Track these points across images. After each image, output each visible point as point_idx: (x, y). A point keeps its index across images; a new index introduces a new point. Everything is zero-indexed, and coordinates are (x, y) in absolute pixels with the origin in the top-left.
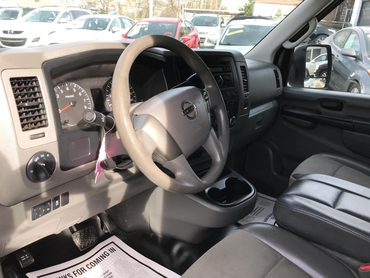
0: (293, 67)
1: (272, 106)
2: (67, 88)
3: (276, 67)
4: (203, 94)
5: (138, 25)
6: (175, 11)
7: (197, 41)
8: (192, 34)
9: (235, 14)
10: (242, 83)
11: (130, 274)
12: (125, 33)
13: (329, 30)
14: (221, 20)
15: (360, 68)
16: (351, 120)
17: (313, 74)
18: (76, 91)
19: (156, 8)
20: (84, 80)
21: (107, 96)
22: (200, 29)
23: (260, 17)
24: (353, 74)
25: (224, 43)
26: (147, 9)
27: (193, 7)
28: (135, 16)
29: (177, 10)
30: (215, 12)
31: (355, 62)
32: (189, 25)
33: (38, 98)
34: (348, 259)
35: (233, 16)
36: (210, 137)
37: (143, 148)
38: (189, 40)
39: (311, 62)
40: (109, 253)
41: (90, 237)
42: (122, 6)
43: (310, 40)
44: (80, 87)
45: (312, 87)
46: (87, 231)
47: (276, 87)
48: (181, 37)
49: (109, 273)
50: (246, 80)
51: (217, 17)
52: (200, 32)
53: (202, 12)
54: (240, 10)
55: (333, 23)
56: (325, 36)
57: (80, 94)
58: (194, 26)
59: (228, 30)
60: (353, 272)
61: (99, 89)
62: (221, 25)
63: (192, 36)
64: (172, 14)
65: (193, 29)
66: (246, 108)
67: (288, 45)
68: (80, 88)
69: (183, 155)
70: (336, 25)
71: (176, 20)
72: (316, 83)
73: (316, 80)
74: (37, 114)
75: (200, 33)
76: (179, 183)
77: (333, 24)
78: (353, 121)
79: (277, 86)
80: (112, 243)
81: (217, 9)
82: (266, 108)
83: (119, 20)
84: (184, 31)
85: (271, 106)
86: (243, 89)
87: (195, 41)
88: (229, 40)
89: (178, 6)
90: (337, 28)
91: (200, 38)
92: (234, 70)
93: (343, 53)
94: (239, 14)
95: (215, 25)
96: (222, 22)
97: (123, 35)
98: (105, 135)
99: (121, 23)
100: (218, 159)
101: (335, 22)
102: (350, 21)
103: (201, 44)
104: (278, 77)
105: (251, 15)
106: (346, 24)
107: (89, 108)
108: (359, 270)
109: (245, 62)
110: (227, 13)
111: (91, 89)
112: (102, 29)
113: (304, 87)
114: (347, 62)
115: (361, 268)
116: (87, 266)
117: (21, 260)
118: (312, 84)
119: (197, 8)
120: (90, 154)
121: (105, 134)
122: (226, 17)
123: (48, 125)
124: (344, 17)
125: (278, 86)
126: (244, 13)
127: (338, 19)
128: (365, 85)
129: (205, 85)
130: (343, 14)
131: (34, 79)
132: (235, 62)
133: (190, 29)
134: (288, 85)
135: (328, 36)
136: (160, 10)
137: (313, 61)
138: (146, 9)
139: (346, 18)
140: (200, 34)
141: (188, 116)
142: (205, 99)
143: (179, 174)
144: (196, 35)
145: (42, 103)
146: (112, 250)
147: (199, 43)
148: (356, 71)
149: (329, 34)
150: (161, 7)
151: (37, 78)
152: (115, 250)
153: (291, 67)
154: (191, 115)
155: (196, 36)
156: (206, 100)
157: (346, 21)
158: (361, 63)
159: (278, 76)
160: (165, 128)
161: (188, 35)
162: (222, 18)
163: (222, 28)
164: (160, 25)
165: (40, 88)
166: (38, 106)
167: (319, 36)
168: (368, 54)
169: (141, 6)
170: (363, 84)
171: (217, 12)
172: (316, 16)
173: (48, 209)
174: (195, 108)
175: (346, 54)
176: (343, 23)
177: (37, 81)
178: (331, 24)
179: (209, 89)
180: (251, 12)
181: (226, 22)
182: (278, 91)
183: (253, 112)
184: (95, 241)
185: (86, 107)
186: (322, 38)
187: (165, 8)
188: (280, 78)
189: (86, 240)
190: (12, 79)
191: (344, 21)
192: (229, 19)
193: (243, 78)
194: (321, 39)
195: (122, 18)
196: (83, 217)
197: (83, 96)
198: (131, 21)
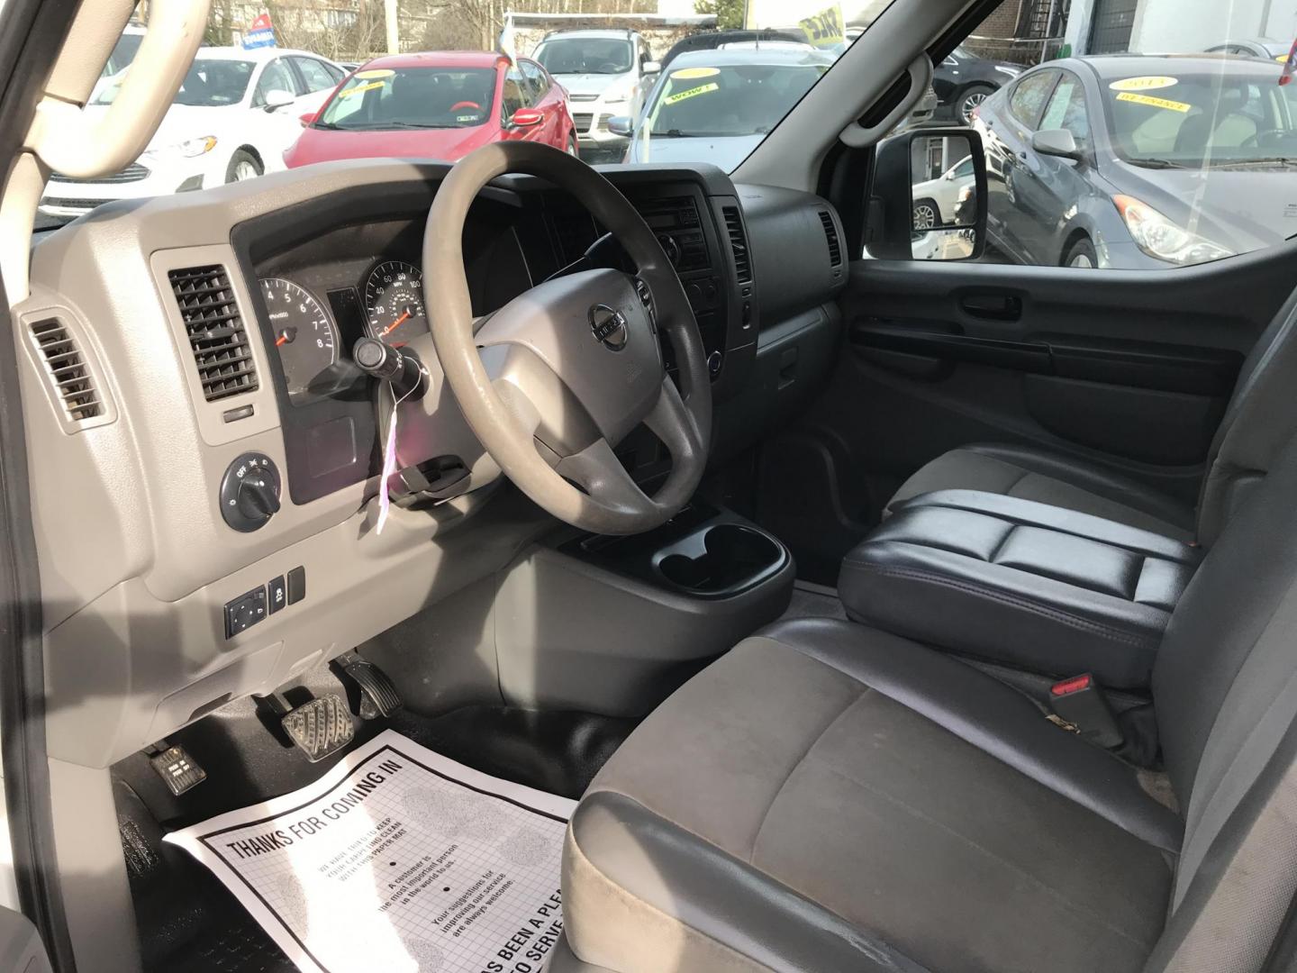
0: (876, 199)
1: (822, 320)
2: (270, 293)
3: (825, 203)
4: (636, 288)
5: (358, 81)
6: (476, 23)
7: (567, 126)
8: (545, 102)
9: (685, 26)
10: (732, 256)
11: (455, 821)
12: (315, 110)
13: (998, 68)
14: (642, 51)
15: (1092, 191)
16: (1044, 344)
17: (954, 217)
18: (292, 301)
19: (404, 13)
20: (310, 269)
21: (370, 311)
22: (571, 83)
23: (768, 35)
24: (1073, 212)
25: (659, 132)
26: (375, 20)
27: (539, 4)
28: (332, 48)
29: (483, 17)
30: (615, 20)
31: (1074, 173)
32: (533, 74)
33: (228, 319)
34: (1027, 679)
35: (680, 32)
36: (664, 397)
37: (514, 422)
38: (540, 123)
39: (943, 177)
40: (384, 774)
41: (334, 724)
42: (282, 8)
43: (939, 104)
44: (300, 289)
45: (939, 258)
46: (321, 708)
47: (830, 264)
48: (510, 115)
49: (392, 823)
50: (742, 247)
51: (626, 39)
52: (571, 96)
53: (572, 24)
54: (701, 11)
55: (1011, 44)
56: (988, 89)
57: (303, 309)
58: (550, 74)
59: (669, 86)
60: (1038, 703)
61: (348, 293)
62: (642, 68)
63: (548, 110)
64: (466, 34)
65: (549, 86)
66: (746, 327)
67: (856, 137)
68: (301, 292)
69: (602, 439)
70: (1020, 49)
71: (487, 57)
72: (948, 246)
73: (948, 236)
74: (228, 359)
75: (575, 98)
76: (601, 506)
77: (1011, 46)
78: (1051, 346)
79: (833, 260)
80: (387, 750)
81: (620, 11)
82: (803, 328)
83: (287, 67)
84: (517, 94)
85: (819, 320)
86: (735, 271)
87: (559, 127)
88: (674, 120)
89: (486, 4)
90: (1024, 63)
91: (575, 115)
92: (708, 222)
93: (1038, 145)
94: (699, 23)
95: (623, 67)
96: (645, 58)
97: (305, 119)
98: (395, 407)
99: (293, 75)
100: (688, 450)
101: (1018, 40)
102: (1063, 35)
103: (578, 135)
104: (835, 234)
105: (740, 29)
106: (1052, 44)
107: (327, 345)
108: (1051, 695)
109: (735, 196)
110: (658, 24)
111: (328, 294)
112: (226, 99)
113: (912, 259)
114: (1054, 176)
115: (1055, 691)
116: (323, 812)
117: (171, 774)
118: (937, 250)
119: (551, 8)
120: (355, 460)
121: (396, 404)
122: (656, 36)
123: (258, 386)
124: (1047, 22)
125: (835, 258)
126: (717, 20)
127: (1024, 30)
128: (1109, 244)
129: (638, 265)
130: (1041, 13)
131: (215, 272)
132: (707, 196)
133: (539, 85)
134: (866, 255)
135: (995, 87)
136: (420, 19)
137: (950, 173)
138: (369, 18)
139: (1052, 23)
140: (572, 100)
141: (606, 342)
142: (643, 300)
143: (597, 485)
144: (559, 106)
145: (240, 331)
146: (391, 767)
147: (572, 133)
148: (1081, 201)
149: (999, 81)
150: (423, 11)
151: (223, 269)
152: (400, 767)
153: (872, 202)
154: (613, 339)
155: (560, 111)
156: (646, 302)
157: (1054, 32)
158: (1093, 177)
159: (833, 229)
160: (557, 375)
161: (532, 109)
162: (642, 41)
163: (647, 78)
164: (436, 79)
165: (232, 293)
166: (228, 339)
167: (969, 91)
168: (1112, 145)
169: (348, 6)
170: (1102, 242)
171: (624, 20)
172: (927, 50)
173: (260, 610)
174: (622, 322)
175: (1048, 150)
176: (1043, 43)
177: (222, 276)
178: (1005, 48)
179: (647, 274)
180: (740, 14)
181: (658, 55)
182: (836, 275)
183: (769, 341)
184: (349, 734)
185: (319, 342)
186: (977, 97)
187: (436, 11)
188: (840, 236)
189: (324, 731)
190: (171, 274)
191: (1047, 35)
192: (665, 43)
193: (733, 241)
194: (975, 99)
195: (296, 59)
196: (329, 646)
197: (312, 315)
198: (328, 67)
